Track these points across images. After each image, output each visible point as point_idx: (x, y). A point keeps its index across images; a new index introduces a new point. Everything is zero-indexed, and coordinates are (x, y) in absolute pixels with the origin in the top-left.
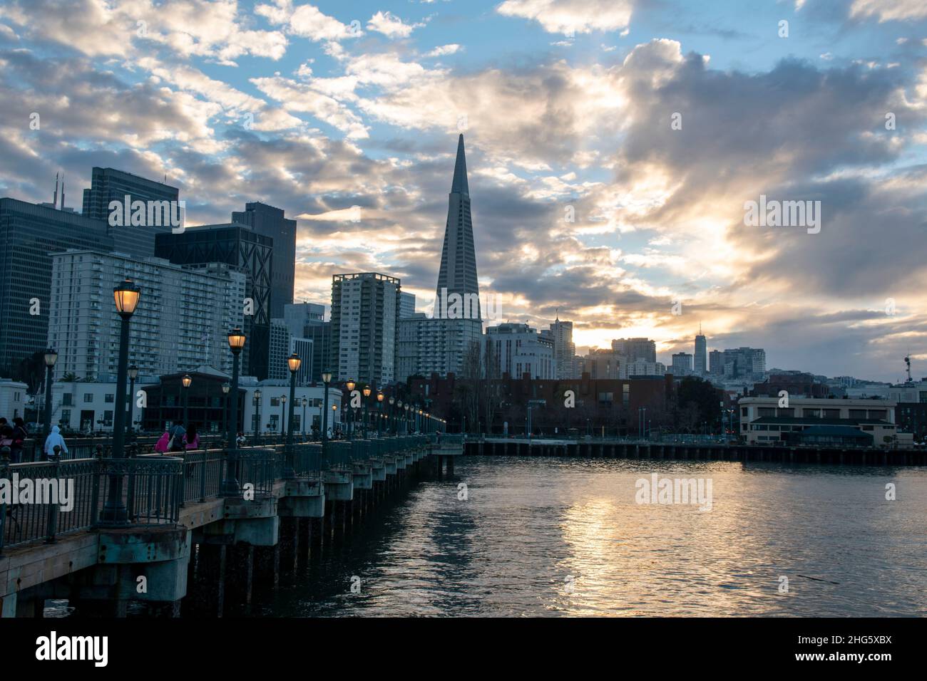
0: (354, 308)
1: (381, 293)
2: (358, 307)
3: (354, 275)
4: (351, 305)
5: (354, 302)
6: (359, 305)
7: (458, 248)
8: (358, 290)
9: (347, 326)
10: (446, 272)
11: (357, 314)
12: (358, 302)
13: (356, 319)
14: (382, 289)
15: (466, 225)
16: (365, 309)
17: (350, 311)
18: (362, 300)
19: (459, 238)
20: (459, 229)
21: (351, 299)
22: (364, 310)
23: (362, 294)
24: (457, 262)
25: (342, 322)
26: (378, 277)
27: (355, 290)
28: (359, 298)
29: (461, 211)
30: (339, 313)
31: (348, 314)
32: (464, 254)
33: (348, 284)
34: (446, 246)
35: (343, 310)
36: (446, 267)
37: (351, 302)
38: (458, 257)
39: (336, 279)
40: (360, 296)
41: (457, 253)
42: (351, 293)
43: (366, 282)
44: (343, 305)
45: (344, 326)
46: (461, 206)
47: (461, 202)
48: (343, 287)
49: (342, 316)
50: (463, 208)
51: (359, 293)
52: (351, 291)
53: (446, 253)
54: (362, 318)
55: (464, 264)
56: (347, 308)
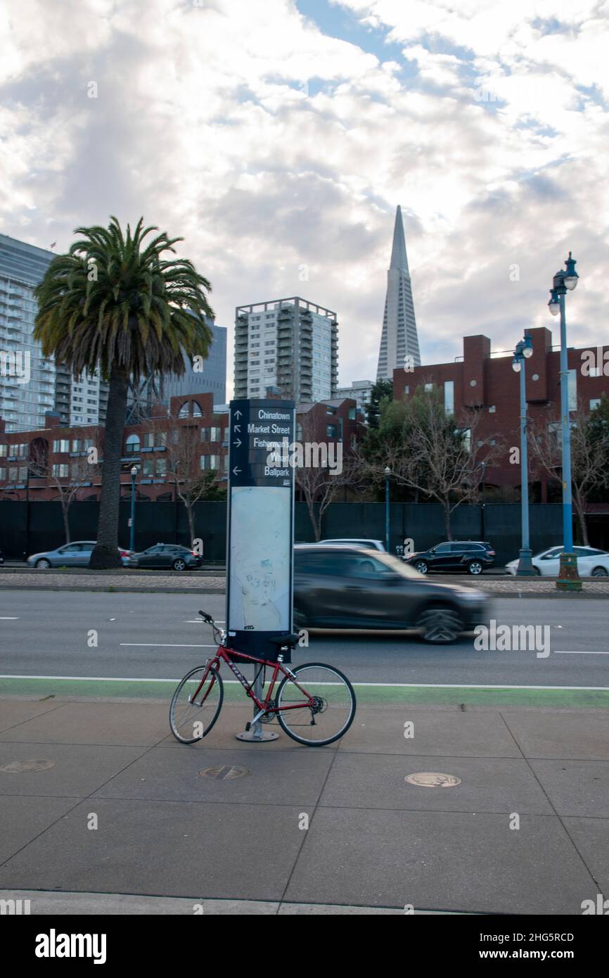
0: (267, 353)
1: (307, 327)
2: (273, 352)
3: (266, 304)
4: (262, 349)
5: (267, 344)
6: (274, 347)
7: (399, 331)
8: (273, 325)
9: (257, 381)
10: (386, 359)
11: (272, 361)
12: (273, 343)
13: (271, 370)
14: (309, 323)
15: (407, 305)
16: (284, 353)
17: (262, 357)
18: (280, 340)
19: (400, 320)
20: (400, 310)
21: (262, 341)
22: (281, 355)
23: (280, 330)
24: (399, 347)
25: (250, 376)
26: (303, 305)
27: (268, 326)
28: (273, 336)
29: (401, 289)
30: (245, 362)
31: (258, 363)
32: (406, 338)
33: (258, 318)
34: (385, 330)
35: (250, 358)
36: (386, 353)
37: (262, 344)
38: (399, 341)
39: (240, 313)
40: (276, 332)
41: (398, 336)
42: (263, 329)
43: (285, 311)
44: (250, 350)
45: (253, 381)
46: (401, 284)
47: (401, 279)
48: (251, 323)
49: (250, 367)
50: (403, 286)
51: (274, 329)
52: (263, 327)
53: (386, 338)
54: (280, 367)
55: (406, 348)
56: (257, 354)
